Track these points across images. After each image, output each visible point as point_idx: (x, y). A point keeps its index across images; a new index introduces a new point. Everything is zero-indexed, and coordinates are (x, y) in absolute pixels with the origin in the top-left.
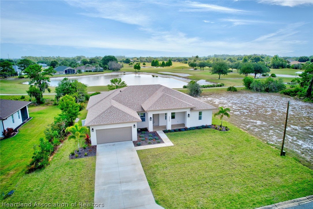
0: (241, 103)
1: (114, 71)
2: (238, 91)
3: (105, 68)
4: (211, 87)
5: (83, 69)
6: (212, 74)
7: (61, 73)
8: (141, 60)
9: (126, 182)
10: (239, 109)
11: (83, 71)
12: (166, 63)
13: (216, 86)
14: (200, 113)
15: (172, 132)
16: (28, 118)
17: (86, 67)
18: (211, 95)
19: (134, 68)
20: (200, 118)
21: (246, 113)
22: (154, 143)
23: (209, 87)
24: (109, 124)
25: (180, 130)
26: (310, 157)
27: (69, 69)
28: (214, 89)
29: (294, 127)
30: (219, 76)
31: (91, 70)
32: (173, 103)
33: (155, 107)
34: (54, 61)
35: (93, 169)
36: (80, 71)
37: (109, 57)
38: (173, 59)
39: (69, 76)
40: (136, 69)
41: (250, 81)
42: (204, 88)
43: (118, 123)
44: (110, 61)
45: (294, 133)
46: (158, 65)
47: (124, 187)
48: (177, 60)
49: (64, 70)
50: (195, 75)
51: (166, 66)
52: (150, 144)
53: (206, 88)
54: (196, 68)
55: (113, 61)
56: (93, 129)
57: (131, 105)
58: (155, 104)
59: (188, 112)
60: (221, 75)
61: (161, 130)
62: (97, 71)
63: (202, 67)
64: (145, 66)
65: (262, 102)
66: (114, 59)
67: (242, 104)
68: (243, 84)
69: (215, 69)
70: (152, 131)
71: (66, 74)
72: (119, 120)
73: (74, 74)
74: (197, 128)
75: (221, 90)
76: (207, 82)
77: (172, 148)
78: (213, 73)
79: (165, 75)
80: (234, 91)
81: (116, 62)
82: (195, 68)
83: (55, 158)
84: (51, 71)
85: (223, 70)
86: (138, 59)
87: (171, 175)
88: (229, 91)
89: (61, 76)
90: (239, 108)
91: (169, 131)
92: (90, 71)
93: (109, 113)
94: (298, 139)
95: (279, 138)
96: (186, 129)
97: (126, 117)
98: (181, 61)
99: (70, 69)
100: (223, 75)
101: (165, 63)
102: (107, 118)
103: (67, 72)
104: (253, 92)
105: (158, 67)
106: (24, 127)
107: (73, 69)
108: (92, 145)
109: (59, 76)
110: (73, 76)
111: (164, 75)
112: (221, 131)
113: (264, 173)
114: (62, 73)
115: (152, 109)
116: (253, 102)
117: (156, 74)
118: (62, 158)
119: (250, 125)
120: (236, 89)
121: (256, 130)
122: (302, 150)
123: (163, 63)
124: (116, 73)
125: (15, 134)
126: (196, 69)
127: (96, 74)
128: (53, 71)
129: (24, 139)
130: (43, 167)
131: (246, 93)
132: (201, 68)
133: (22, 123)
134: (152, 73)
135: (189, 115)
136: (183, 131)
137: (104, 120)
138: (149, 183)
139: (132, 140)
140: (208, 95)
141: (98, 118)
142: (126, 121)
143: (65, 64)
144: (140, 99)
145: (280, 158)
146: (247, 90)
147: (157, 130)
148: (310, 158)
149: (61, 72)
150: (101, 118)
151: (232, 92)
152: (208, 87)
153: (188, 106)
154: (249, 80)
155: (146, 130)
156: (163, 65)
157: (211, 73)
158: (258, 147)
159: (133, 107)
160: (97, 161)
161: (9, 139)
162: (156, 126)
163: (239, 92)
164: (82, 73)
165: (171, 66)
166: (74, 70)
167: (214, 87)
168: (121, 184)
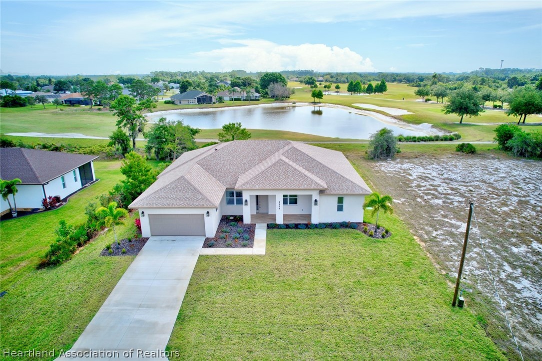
0: (464, 180)
1: (277, 100)
2: (479, 152)
3: (265, 95)
4: (430, 141)
5: (226, 96)
6: (446, 113)
7: (191, 103)
8: (337, 79)
9: (147, 307)
10: (448, 194)
11: (226, 99)
12: (376, 87)
13: (442, 140)
14: (340, 200)
15: (281, 228)
16: (93, 180)
17: (230, 93)
18: (417, 157)
19: (312, 96)
20: (340, 208)
21: (456, 204)
22: (236, 247)
23: (425, 141)
24: (164, 208)
25: (297, 226)
26: (521, 320)
27: (204, 96)
28: (432, 145)
29: (536, 247)
30: (461, 117)
31: (240, 97)
32: (288, 178)
33: (253, 183)
34: (187, 81)
35: (116, 277)
36: (221, 100)
37: (272, 74)
38: (397, 78)
39: (202, 107)
40: (314, 97)
41: (510, 134)
42: (415, 141)
43: (179, 208)
44: (272, 83)
45: (524, 262)
46: (360, 89)
47: (138, 315)
48: (404, 79)
49: (196, 98)
50: (417, 113)
51: (375, 92)
52: (229, 246)
53: (419, 141)
54: (429, 97)
55: (277, 82)
56: (143, 213)
57: (223, 175)
58: (256, 177)
59: (315, 196)
60: (465, 115)
61: (264, 223)
62: (248, 100)
63: (440, 97)
64: (338, 90)
65: (512, 182)
66: (281, 79)
67: (464, 182)
68: (494, 138)
69: (453, 102)
70: (250, 223)
71: (199, 104)
72: (182, 202)
73: (210, 103)
74: (331, 226)
75: (445, 149)
76: (433, 129)
77: (259, 258)
78: (448, 112)
79: (363, 111)
80: (470, 153)
81: (282, 83)
82: (426, 97)
83: (85, 251)
84: (150, 105)
85: (467, 106)
86: (332, 77)
87: (221, 308)
88: (459, 153)
89: (189, 107)
90: (450, 192)
91: (277, 226)
92: (239, 100)
93: (173, 188)
94: (524, 274)
95: (481, 267)
96: (308, 226)
97: (195, 199)
98: (412, 81)
99: (206, 96)
100: (469, 116)
101: (374, 87)
102: (167, 196)
103: (200, 101)
104: (510, 158)
105: (360, 93)
106: (80, 195)
107: (211, 95)
108: (143, 237)
109: (186, 107)
110: (208, 108)
111: (360, 111)
112: (370, 238)
113: (389, 336)
114: (193, 102)
115: (248, 186)
116: (492, 181)
117: (348, 107)
118: (92, 251)
119: (443, 230)
120: (474, 149)
121: (447, 243)
122: (512, 302)
123: (370, 86)
124: (280, 104)
125: (61, 204)
126: (428, 100)
127: (245, 105)
128: (152, 105)
129: (69, 214)
130: (59, 263)
131: (493, 158)
132: (438, 98)
133: (81, 187)
134: (342, 105)
135: (316, 201)
136: (301, 229)
137: (160, 200)
138: (179, 314)
139: (205, 236)
140: (409, 158)
141: (153, 196)
142: (193, 206)
143: (203, 86)
144: (243, 165)
145: (446, 310)
146: (501, 152)
147: (257, 223)
148: (519, 323)
149: (191, 100)
150: (157, 197)
151: (465, 154)
152: (422, 141)
153: (313, 185)
154: (509, 131)
155: (239, 219)
156: (370, 90)
157: (444, 112)
158: (419, 281)
159: (225, 180)
160: (131, 265)
161: (50, 212)
162: (263, 214)
163: (480, 154)
164: (224, 102)
165: (384, 92)
166: (211, 98)
167: (437, 140)
168: (140, 308)
